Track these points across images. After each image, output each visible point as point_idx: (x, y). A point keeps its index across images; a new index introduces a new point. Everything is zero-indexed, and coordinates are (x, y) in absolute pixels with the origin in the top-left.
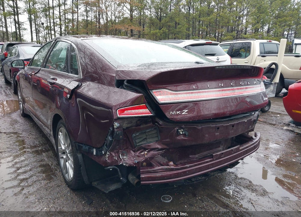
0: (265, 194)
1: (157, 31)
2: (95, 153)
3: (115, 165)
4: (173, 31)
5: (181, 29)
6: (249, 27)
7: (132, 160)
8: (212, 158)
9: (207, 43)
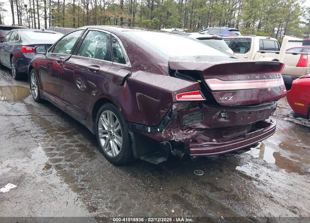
0: (278, 170)
1: (148, 20)
2: (149, 131)
3: (168, 140)
4: (164, 21)
5: (174, 19)
6: (241, 21)
7: (181, 137)
8: (245, 137)
9: (213, 37)
